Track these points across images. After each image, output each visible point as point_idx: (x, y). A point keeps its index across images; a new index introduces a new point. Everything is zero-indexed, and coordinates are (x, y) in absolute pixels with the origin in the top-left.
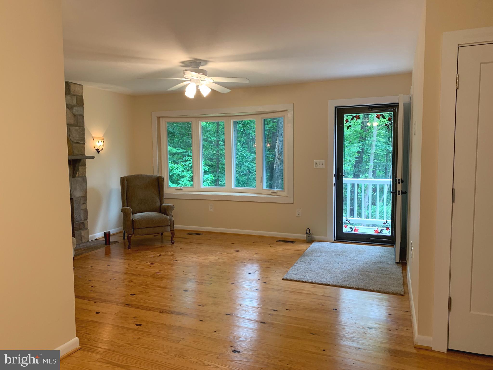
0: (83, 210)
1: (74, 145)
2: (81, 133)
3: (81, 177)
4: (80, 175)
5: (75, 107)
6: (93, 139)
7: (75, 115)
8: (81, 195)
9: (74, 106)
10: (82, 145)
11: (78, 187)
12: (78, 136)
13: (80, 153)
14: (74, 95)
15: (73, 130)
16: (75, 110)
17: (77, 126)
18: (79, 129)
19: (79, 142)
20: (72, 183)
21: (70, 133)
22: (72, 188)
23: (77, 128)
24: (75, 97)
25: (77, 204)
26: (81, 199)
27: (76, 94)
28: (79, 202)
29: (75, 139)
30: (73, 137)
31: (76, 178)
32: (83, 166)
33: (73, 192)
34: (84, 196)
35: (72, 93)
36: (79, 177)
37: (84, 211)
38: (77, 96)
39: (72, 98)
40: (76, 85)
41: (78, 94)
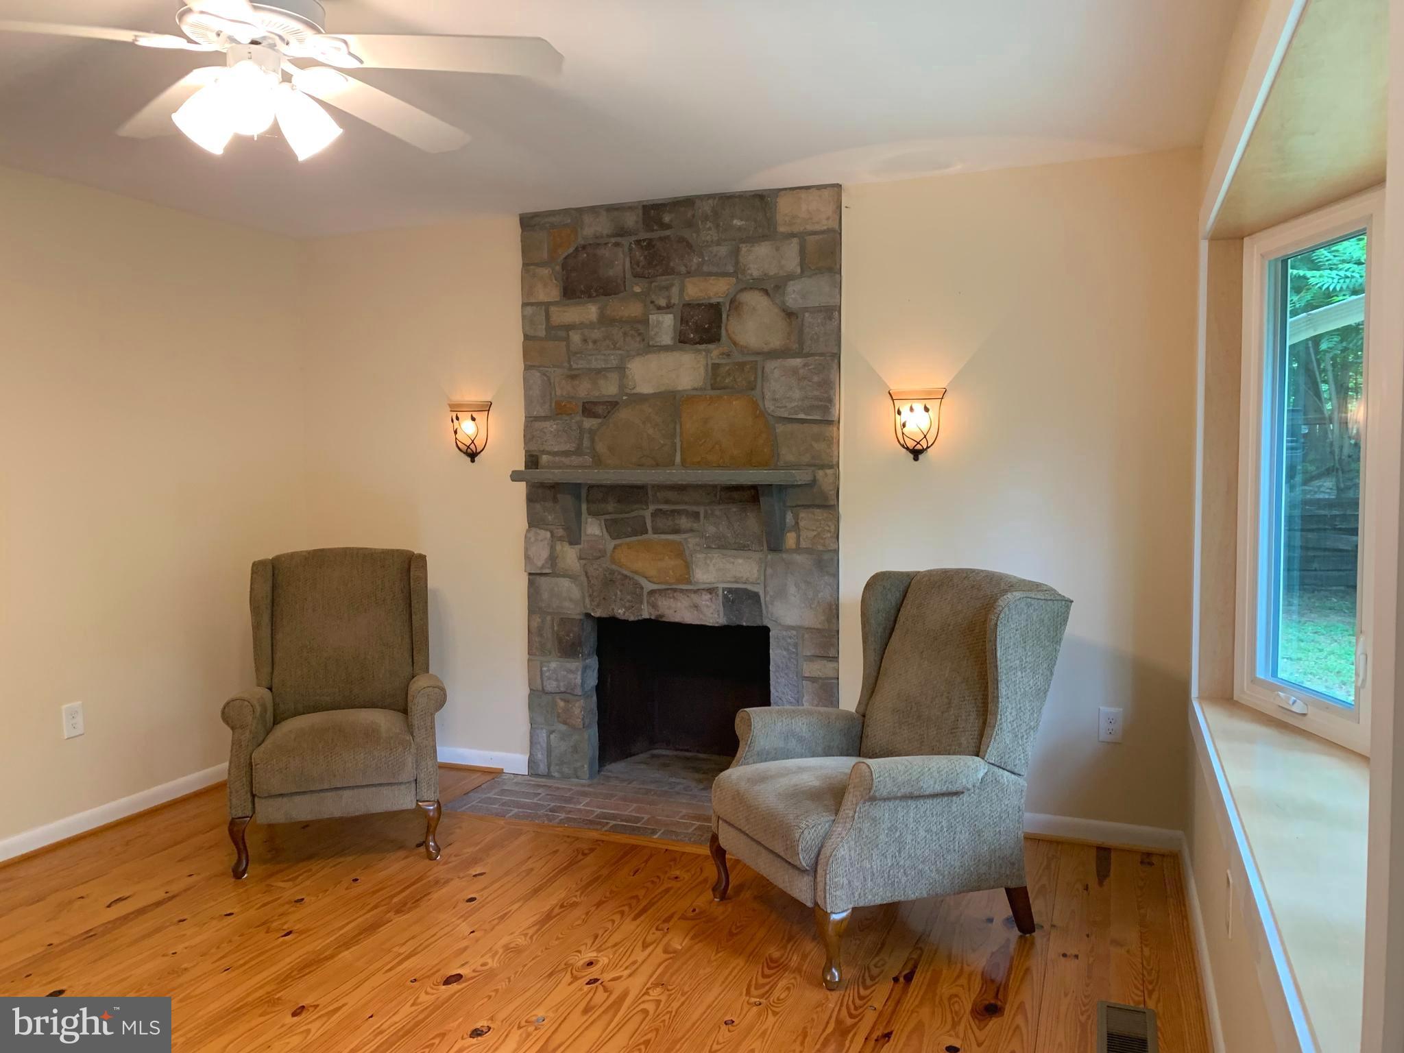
0: (813, 680)
1: (780, 428)
2: (816, 379)
3: (809, 551)
4: (803, 544)
5: (792, 282)
6: (893, 400)
7: (790, 314)
8: (806, 624)
9: (790, 277)
10: (816, 428)
11: (792, 589)
12: (797, 394)
13: (806, 459)
14: (793, 235)
15: (777, 373)
16: (794, 291)
17: (799, 354)
18: (805, 365)
19: (802, 416)
20: (769, 571)
21: (764, 383)
22: (768, 589)
23: (797, 362)
24: (795, 241)
25: (785, 653)
26: (806, 636)
27: (802, 229)
28: (796, 645)
29: (786, 407)
30: (775, 400)
31: (784, 556)
32: (817, 511)
33: (772, 604)
34: (819, 626)
35: (781, 229)
36: (798, 549)
37: (815, 684)
38: (801, 236)
39: (777, 249)
40: (803, 194)
41: (809, 228)
